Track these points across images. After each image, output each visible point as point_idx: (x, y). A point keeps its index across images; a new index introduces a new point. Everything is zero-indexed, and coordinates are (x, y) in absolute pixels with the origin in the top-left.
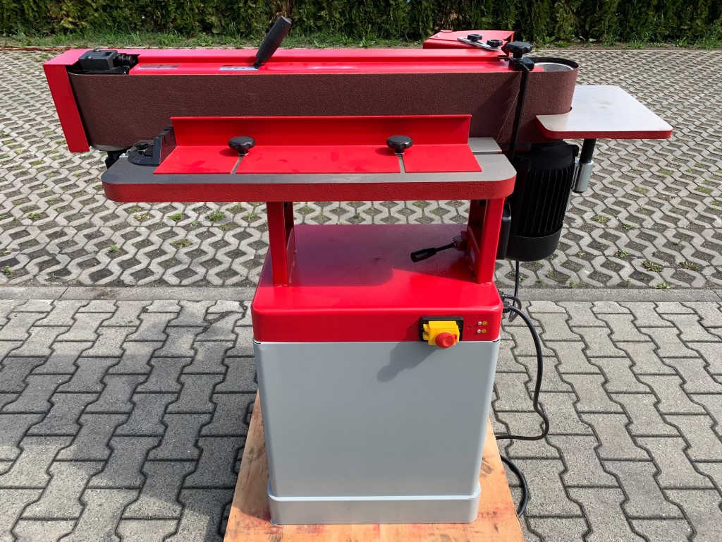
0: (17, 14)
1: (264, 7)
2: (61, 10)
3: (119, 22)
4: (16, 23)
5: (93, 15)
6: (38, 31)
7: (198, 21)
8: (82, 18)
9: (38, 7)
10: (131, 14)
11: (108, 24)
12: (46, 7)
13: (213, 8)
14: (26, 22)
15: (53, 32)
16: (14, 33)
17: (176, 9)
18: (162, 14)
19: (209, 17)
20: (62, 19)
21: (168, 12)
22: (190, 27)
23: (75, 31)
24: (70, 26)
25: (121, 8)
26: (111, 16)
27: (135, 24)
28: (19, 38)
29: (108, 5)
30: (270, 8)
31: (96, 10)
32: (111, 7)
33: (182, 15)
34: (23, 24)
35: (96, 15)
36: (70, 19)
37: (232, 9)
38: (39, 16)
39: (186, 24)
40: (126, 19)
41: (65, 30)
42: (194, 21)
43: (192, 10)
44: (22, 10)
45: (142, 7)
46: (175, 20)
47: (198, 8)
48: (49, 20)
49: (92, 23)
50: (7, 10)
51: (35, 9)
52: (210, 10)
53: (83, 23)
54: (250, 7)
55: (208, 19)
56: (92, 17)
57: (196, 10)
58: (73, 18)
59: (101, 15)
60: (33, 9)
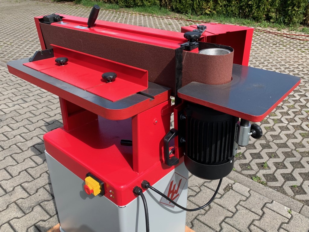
0: (191, 6)
2: (208, 5)
3: (229, 12)
4: (189, 9)
5: (219, 8)
6: (196, 13)
7: (265, 15)
8: (214, 9)
9: (200, 3)
10: (235, 9)
11: (224, 13)
12: (202, 4)
13: (275, 9)
14: (193, 9)
15: (202, 14)
16: (187, 14)
17: (256, 8)
18: (249, 11)
19: (271, 13)
20: (206, 9)
21: (252, 10)
22: (260, 18)
23: (210, 15)
24: (209, 12)
25: (231, 6)
26: (226, 10)
27: (235, 14)
31: (221, 6)
32: (228, 6)
33: (258, 11)
36: (210, 10)
38: (199, 7)
39: (258, 16)
40: (232, 11)
41: (206, 13)
42: (263, 15)
43: (264, 9)
44: (193, 4)
45: (240, 6)
46: (254, 13)
47: (267, 8)
48: (202, 9)
49: (217, 12)
50: (188, 4)
51: (198, 4)
52: (273, 10)
53: (214, 12)
57: (266, 10)
59: (222, 9)
60: (197, 4)
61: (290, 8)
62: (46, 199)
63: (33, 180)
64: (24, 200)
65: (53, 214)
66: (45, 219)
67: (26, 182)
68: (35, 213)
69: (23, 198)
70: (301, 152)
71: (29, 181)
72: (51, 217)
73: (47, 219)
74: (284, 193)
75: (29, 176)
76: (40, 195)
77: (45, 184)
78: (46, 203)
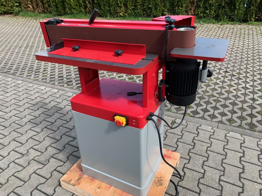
0: (109, 11)
1: (185, 9)
2: (121, 10)
3: (136, 14)
4: (108, 14)
5: (129, 11)
6: (113, 16)
7: (161, 14)
8: (126, 12)
9: (115, 9)
10: (140, 11)
11: (133, 14)
12: (117, 9)
13: (167, 9)
14: (111, 13)
15: (117, 17)
16: (107, 17)
17: (155, 9)
18: (150, 12)
19: (165, 12)
20: (120, 13)
21: (152, 11)
22: (158, 16)
23: (123, 17)
24: (122, 15)
25: (138, 9)
26: (134, 12)
27: (141, 14)
28: (108, 18)
29: (134, 8)
30: (187, 9)
31: (130, 10)
32: (135, 9)
33: (156, 12)
34: (110, 14)
35: (130, 11)
36: (123, 13)
37: (173, 10)
38: (114, 12)
39: (157, 15)
40: (138, 13)
41: (121, 16)
42: (160, 14)
43: (160, 10)
44: (110, 10)
45: (144, 9)
46: (154, 13)
47: (162, 9)
48: (117, 13)
49: (129, 14)
50: (106, 10)
51: (114, 10)
52: (166, 10)
53: (126, 14)
54: (180, 9)
55: (165, 13)
56: (129, 12)
57: (161, 10)
58: (124, 12)
59: (131, 12)
60: (113, 9)
61: (177, 8)
62: (55, 153)
63: (40, 143)
64: (39, 157)
65: (66, 161)
66: (61, 165)
67: (35, 145)
68: (52, 163)
69: (38, 156)
70: (208, 96)
71: (38, 144)
72: (65, 163)
73: (62, 164)
74: (206, 119)
75: (36, 141)
76: (50, 151)
77: (50, 144)
78: (57, 155)
